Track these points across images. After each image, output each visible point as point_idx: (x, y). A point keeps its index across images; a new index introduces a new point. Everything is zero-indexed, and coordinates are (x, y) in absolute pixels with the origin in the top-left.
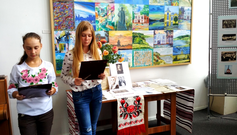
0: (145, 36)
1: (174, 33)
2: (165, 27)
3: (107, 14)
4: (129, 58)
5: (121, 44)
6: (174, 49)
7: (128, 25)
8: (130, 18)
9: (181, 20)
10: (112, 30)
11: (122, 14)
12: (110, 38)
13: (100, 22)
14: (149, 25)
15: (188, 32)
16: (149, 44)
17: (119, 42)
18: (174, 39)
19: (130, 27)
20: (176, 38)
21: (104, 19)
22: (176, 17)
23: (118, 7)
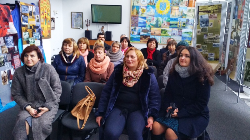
0: (167, 31)
1: (182, 30)
2: (178, 27)
3: (151, 21)
4: (159, 39)
6: (182, 37)
7: (159, 26)
10: (152, 27)
12: (151, 31)
13: (148, 24)
14: (170, 26)
15: (191, 30)
16: (169, 34)
18: (183, 33)
22: (184, 23)
23: (156, 18)
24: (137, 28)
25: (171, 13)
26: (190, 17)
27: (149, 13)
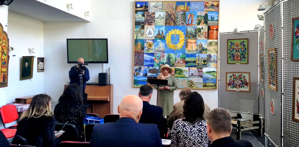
0: (183, 70)
1: (203, 69)
2: (197, 66)
3: (160, 58)
6: (203, 79)
8: (173, 60)
9: (209, 62)
11: (169, 58)
13: (156, 62)
14: (186, 64)
15: (214, 69)
16: (185, 75)
19: (173, 65)
20: (205, 73)
21: (158, 61)
22: (205, 60)
23: (167, 55)
24: (143, 68)
25: (187, 47)
26: (211, 52)
27: (157, 48)
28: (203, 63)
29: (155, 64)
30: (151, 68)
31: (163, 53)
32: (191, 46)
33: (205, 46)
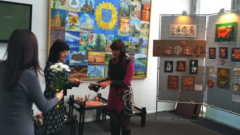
1: (135, 56)
2: (129, 51)
3: (87, 40)
4: (102, 71)
5: (97, 61)
7: (102, 48)
8: (104, 43)
9: (140, 47)
10: (90, 51)
12: (89, 57)
13: (83, 45)
15: (145, 55)
17: (95, 60)
18: (135, 60)
19: (103, 50)
20: (136, 59)
21: (85, 43)
22: (137, 45)
23: (96, 36)
25: (119, 28)
26: (143, 36)
27: (84, 25)
28: (135, 48)
29: (81, 47)
30: (75, 53)
31: (92, 33)
32: (124, 26)
33: (138, 28)
